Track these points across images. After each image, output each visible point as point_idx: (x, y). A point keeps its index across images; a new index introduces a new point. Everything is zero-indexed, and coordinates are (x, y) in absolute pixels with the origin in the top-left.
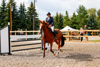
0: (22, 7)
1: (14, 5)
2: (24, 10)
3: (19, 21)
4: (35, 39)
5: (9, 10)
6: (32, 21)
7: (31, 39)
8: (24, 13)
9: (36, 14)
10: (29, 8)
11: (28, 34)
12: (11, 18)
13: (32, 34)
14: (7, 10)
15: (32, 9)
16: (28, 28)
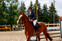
0: (45, 7)
1: (39, 5)
2: (46, 8)
3: (43, 16)
4: (55, 30)
5: (36, 9)
6: (53, 16)
7: (52, 30)
8: (46, 11)
9: (55, 11)
10: (50, 7)
11: (50, 26)
12: (37, 14)
13: (52, 26)
14: (34, 9)
15: (53, 8)
16: (50, 21)
